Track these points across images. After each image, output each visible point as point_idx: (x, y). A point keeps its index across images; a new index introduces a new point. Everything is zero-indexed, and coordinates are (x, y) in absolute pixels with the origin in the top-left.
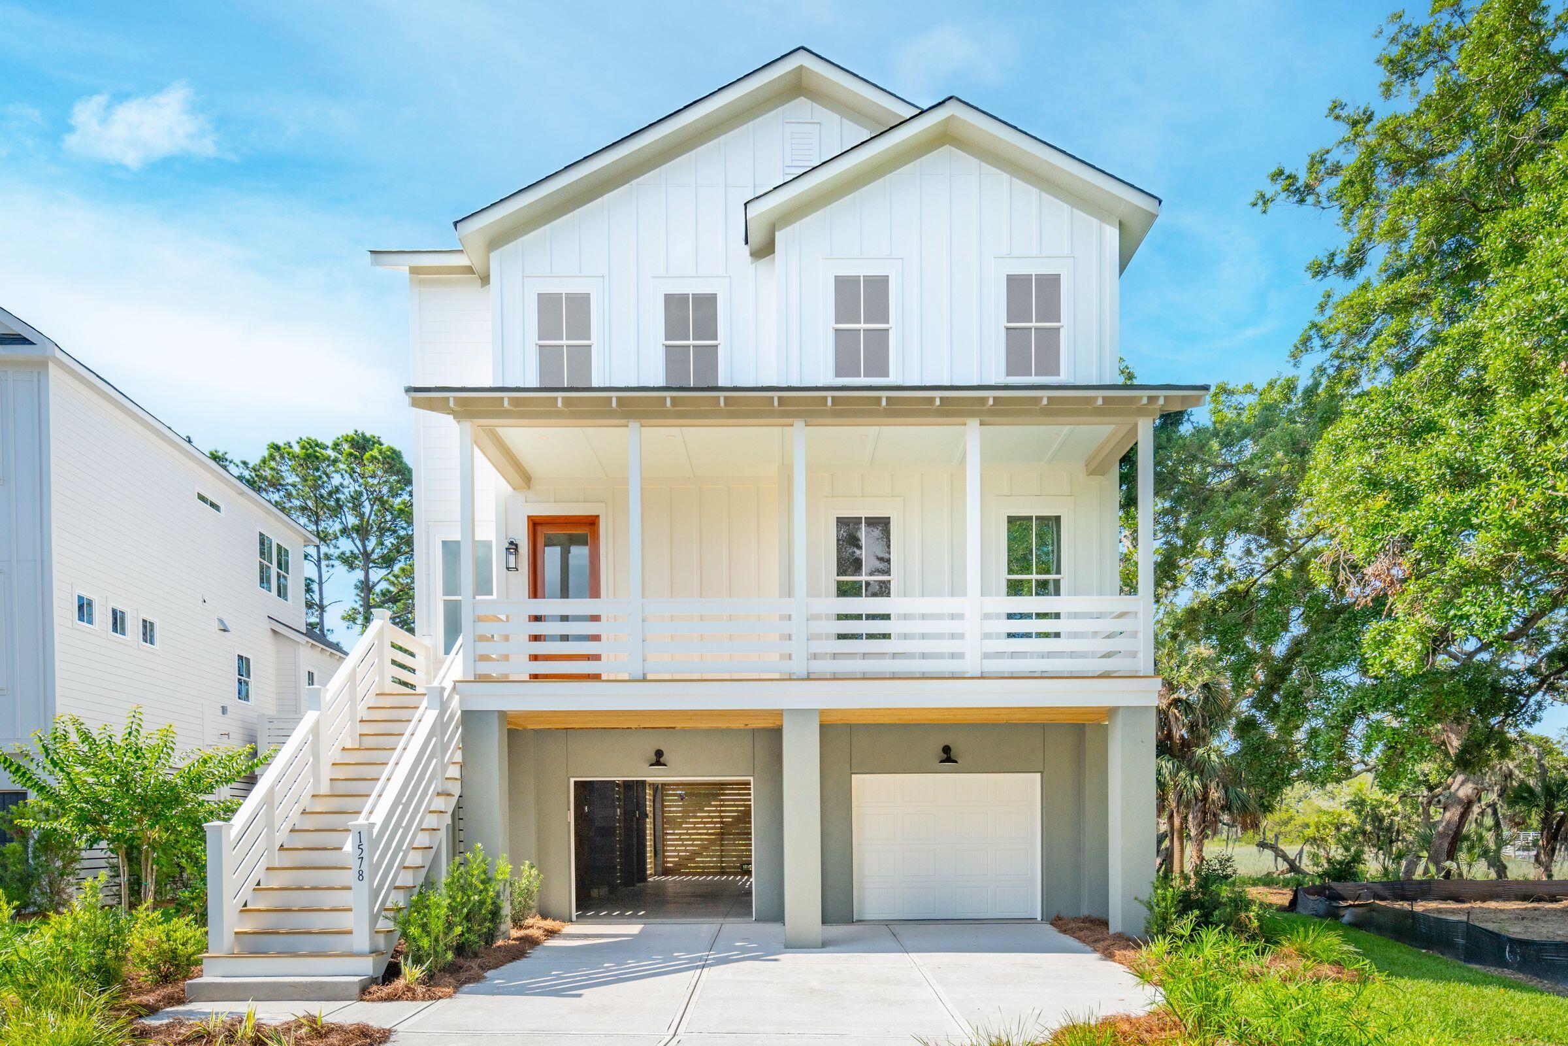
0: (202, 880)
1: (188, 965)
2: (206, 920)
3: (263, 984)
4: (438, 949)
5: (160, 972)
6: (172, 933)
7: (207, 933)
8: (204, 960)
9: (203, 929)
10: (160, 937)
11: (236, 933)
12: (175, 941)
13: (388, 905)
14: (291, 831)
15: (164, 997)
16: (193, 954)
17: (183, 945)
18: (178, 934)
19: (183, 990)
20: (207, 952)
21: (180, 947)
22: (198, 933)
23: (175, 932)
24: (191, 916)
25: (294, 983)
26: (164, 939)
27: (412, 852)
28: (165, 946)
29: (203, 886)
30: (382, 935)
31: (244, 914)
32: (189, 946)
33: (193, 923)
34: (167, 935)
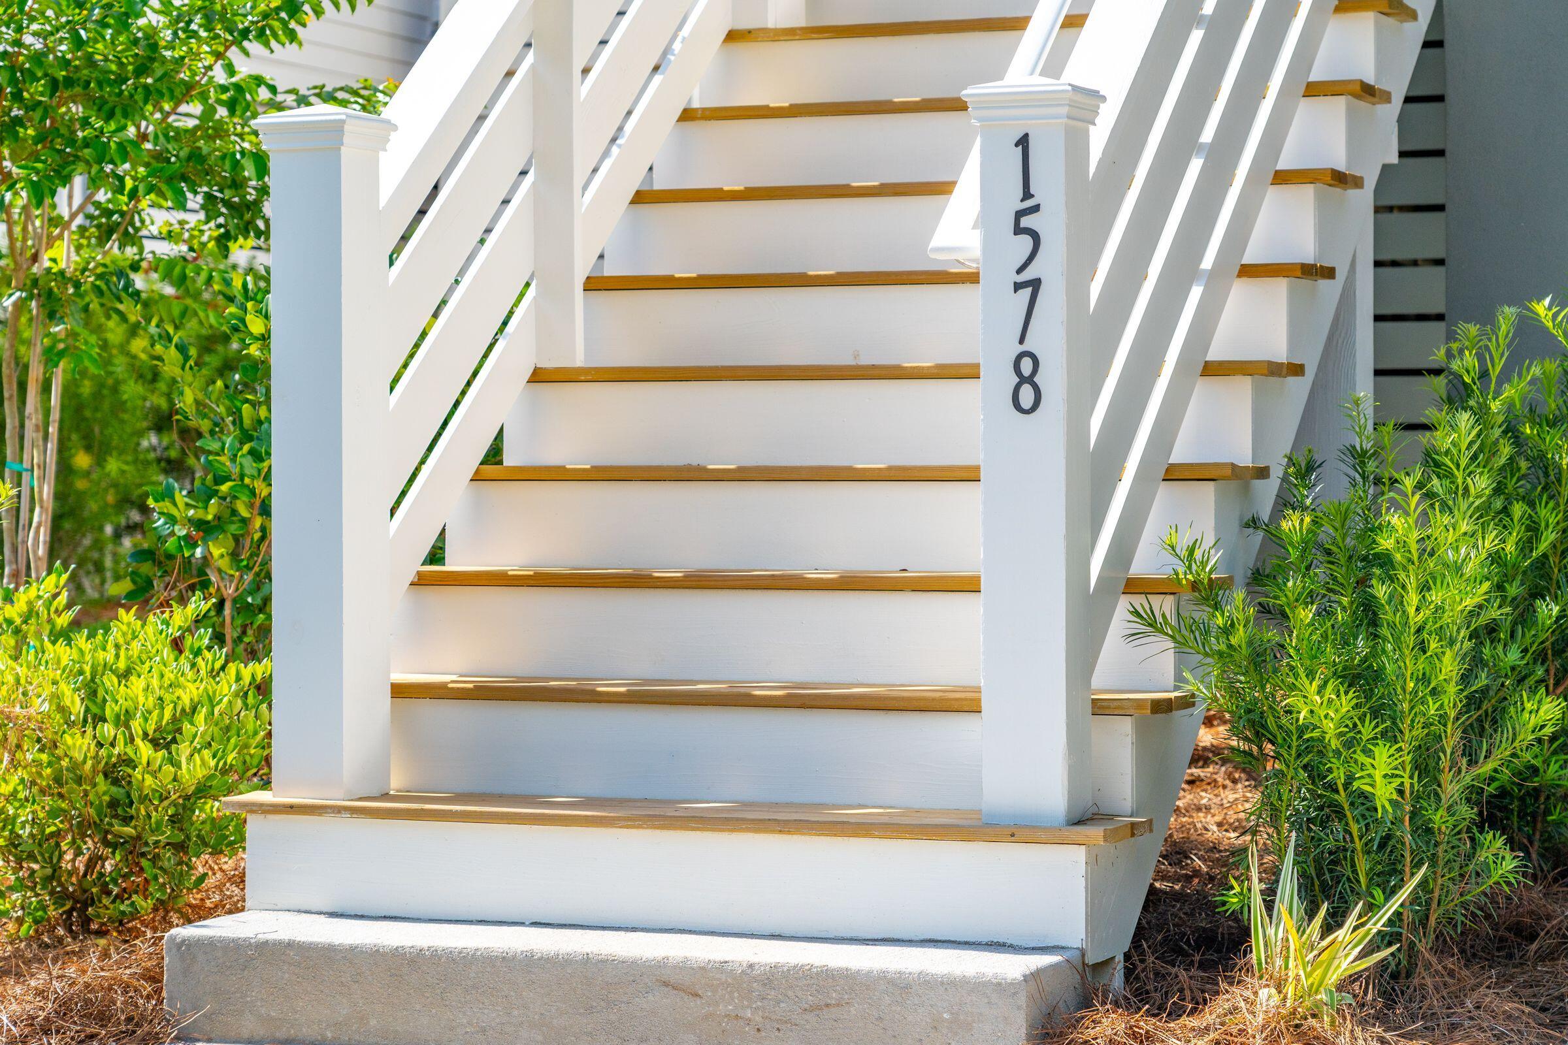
0: (246, 437)
1: (180, 847)
2: (265, 632)
3: (529, 963)
4: (1439, 819)
5: (55, 873)
6: (110, 681)
7: (263, 688)
8: (255, 826)
9: (252, 670)
10: (56, 697)
11: (400, 691)
12: (124, 720)
13: (1144, 564)
14: (640, 198)
15: (64, 1008)
16: (203, 791)
17: (155, 744)
18: (137, 684)
19: (154, 977)
20: (266, 784)
21: (145, 751)
22: (226, 687)
23: (125, 675)
24: (198, 604)
25: (683, 967)
26: (77, 707)
27: (1240, 292)
28: (79, 745)
29: (249, 465)
30: (1125, 727)
31: (435, 596)
32: (183, 750)
33: (204, 636)
34: (91, 691)
